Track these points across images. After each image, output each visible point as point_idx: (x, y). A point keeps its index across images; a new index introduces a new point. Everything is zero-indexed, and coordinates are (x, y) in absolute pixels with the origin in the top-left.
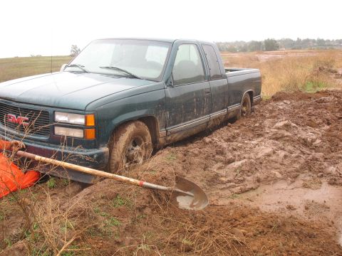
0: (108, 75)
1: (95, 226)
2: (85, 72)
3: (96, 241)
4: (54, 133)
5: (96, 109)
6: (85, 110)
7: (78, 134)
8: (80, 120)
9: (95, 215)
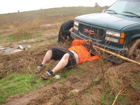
0: (126, 16)
1: (130, 85)
2: (116, 13)
3: (131, 92)
4: (105, 39)
5: (126, 31)
6: (121, 31)
7: (116, 41)
8: (118, 35)
9: (129, 79)
